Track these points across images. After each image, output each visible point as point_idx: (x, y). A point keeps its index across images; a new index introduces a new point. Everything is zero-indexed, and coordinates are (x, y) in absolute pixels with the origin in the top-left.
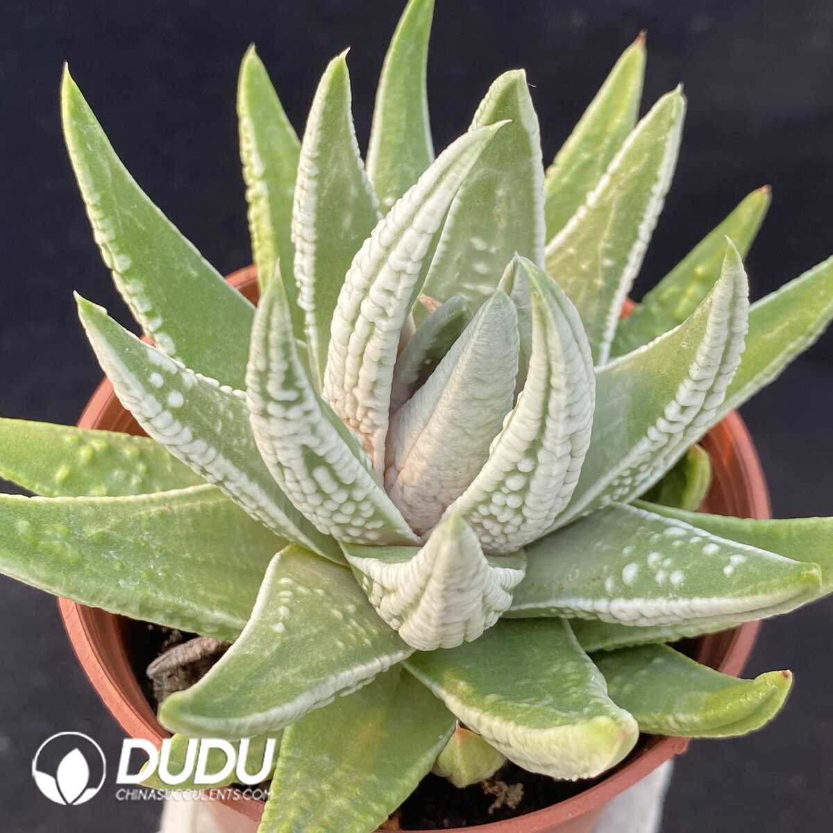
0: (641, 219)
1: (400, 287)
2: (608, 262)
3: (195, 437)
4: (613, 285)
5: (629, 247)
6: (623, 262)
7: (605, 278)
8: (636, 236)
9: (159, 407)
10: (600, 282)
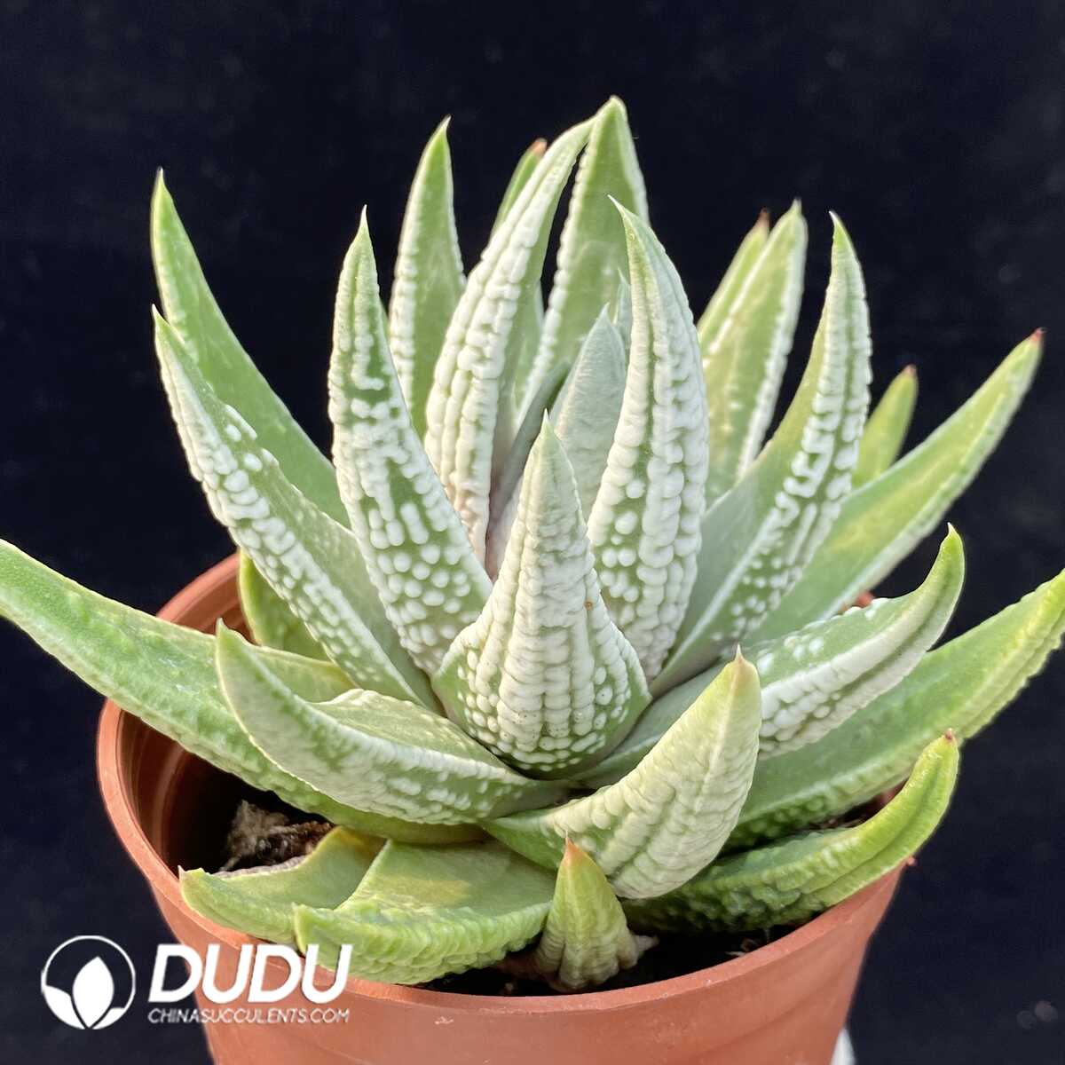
0: (767, 356)
1: (498, 317)
2: (735, 406)
3: (272, 515)
4: (742, 430)
5: (756, 388)
6: (751, 405)
7: (733, 423)
8: (762, 375)
9: (234, 463)
10: (727, 428)
